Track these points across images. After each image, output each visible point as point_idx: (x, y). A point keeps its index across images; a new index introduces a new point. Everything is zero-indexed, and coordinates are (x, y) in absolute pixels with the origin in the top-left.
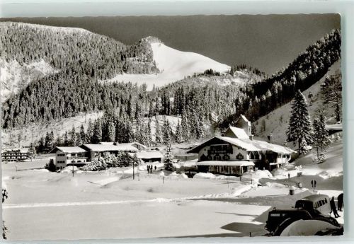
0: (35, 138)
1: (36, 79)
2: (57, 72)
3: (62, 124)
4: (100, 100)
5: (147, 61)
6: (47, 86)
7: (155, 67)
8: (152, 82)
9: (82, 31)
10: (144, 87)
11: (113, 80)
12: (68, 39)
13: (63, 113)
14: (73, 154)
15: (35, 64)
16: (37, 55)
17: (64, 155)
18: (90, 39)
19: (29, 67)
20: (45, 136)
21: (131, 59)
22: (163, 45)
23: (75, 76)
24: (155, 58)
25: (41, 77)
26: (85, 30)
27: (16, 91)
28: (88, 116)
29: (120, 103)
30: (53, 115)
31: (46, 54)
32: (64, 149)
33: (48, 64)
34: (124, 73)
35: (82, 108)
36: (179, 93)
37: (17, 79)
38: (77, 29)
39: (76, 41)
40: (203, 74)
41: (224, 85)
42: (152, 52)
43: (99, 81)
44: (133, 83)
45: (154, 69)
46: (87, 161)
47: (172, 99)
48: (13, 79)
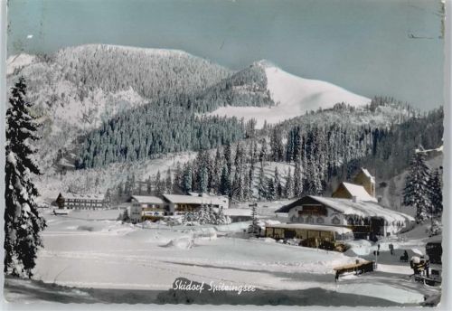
0: (114, 183)
1: (121, 111)
2: (146, 102)
3: (146, 166)
4: (195, 138)
5: (259, 90)
6: (133, 119)
7: (269, 98)
8: (264, 118)
9: (181, 53)
10: (252, 123)
11: (214, 114)
12: (163, 63)
13: (150, 153)
14: (150, 205)
15: (122, 93)
16: (125, 83)
17: (139, 205)
18: (189, 63)
19: (115, 96)
20: (125, 180)
21: (238, 87)
22: (280, 71)
23: (168, 109)
24: (269, 87)
25: (128, 108)
26: (184, 53)
27: (98, 125)
28: (178, 158)
29: (220, 143)
30: (138, 155)
31: (136, 81)
32: (141, 199)
33: (136, 94)
34: (228, 106)
35: (173, 149)
36: (295, 134)
37: (101, 110)
38: (175, 51)
39: (172, 65)
40: (331, 110)
41: (360, 124)
42: (266, 79)
43: (197, 114)
44: (239, 118)
45: (268, 101)
46: (166, 214)
47: (284, 141)
48: (96, 110)
